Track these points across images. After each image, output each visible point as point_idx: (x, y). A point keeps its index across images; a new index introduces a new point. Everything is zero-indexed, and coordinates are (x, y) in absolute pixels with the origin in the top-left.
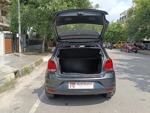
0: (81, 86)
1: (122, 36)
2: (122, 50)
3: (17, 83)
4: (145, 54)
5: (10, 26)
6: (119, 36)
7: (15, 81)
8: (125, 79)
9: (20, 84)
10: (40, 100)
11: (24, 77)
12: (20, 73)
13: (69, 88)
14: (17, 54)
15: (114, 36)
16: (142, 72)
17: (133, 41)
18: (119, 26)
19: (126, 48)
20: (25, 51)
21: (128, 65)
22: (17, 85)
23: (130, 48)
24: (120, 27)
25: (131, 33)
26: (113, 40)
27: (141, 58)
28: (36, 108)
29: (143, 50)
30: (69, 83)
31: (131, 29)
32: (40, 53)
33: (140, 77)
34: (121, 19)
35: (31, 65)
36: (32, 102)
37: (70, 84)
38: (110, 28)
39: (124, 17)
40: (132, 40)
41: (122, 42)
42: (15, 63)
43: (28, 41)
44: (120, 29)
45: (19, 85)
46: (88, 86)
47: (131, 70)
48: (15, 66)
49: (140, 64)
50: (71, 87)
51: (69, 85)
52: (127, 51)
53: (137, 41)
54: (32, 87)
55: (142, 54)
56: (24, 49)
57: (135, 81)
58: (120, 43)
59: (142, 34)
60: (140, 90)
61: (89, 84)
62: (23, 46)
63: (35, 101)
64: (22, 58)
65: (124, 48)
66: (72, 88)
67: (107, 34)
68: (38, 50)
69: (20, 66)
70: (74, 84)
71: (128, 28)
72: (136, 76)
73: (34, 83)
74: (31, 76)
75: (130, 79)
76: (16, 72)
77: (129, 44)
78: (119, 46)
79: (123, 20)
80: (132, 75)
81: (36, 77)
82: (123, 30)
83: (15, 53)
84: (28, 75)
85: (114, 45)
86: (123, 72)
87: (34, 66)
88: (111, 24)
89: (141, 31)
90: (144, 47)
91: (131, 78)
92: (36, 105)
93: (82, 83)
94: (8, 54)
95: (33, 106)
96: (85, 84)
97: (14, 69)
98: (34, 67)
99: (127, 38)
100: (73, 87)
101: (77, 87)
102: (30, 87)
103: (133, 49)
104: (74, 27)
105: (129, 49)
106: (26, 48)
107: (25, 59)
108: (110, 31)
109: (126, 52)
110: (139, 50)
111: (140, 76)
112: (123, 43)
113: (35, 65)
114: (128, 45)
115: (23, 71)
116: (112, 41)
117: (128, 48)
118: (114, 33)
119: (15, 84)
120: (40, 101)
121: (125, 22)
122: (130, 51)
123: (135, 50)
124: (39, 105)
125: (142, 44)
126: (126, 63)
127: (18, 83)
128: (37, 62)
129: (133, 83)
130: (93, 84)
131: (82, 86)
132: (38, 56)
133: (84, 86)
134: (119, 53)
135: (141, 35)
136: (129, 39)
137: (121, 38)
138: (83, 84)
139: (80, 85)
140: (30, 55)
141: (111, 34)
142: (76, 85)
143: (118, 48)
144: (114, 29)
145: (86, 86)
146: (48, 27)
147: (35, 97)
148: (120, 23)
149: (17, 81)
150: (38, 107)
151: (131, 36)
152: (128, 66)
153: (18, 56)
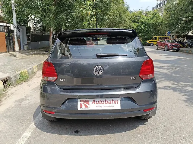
0: (99, 105)
1: (158, 28)
2: (158, 48)
3: (6, 95)
4: (190, 53)
5: (4, 16)
6: (155, 29)
7: (4, 92)
8: (167, 89)
9: (10, 97)
10: (35, 124)
11: (18, 87)
12: (13, 80)
13: (79, 108)
14: (14, 53)
15: (148, 30)
16: (190, 77)
17: (173, 35)
18: (155, 15)
19: (165, 45)
20: (26, 49)
21: (168, 68)
22: (6, 98)
23: (170, 45)
24: (157, 17)
25: (171, 25)
26: (147, 35)
27: (186, 58)
28: (26, 139)
29: (187, 47)
30: (79, 100)
31: (172, 20)
32: (47, 52)
33: (188, 86)
34: (159, 6)
35: (30, 69)
36: (22, 128)
37: (81, 101)
38: (143, 19)
39: (162, 4)
40: (171, 35)
41: (158, 37)
42: (8, 65)
43: (29, 36)
44: (156, 19)
45: (7, 98)
46: (111, 105)
47: (175, 75)
48: (7, 71)
49: (186, 67)
50: (81, 106)
51: (79, 103)
52: (166, 49)
53: (178, 36)
54: (28, 101)
55: (185, 53)
56: (25, 46)
57: (181, 92)
58: (156, 38)
59: (187, 25)
60: (191, 106)
61: (112, 101)
62: (23, 43)
63: (27, 127)
64: (19, 59)
65: (161, 45)
66: (84, 108)
67: (139, 26)
68: (45, 48)
69: (14, 70)
70: (88, 102)
71: (168, 18)
72: (182, 84)
73: (31, 95)
74: (29, 85)
75: (174, 89)
76: (7, 80)
77: (168, 39)
78: (155, 43)
79: (161, 8)
80: (176, 83)
81: (37, 86)
82: (159, 21)
83: (12, 53)
84: (25, 83)
85: (148, 41)
86: (163, 79)
87: (35, 70)
88: (145, 12)
89: (186, 22)
90: (188, 43)
91: (175, 87)
92: (27, 134)
93: (102, 100)
94: (2, 54)
95: (23, 136)
96: (106, 102)
97: (4, 74)
98: (36, 72)
99: (165, 32)
100: (86, 106)
101: (93, 106)
102: (24, 102)
103: (174, 46)
104: (93, 13)
105: (168, 46)
106: (27, 46)
107: (23, 60)
108: (142, 23)
109: (164, 50)
110: (181, 47)
111: (188, 84)
112: (160, 38)
113: (37, 68)
114: (167, 41)
115: (18, 77)
116: (145, 36)
117: (168, 44)
118: (148, 25)
119: (2, 98)
120: (34, 127)
121: (163, 10)
122: (169, 49)
123: (177, 48)
124: (32, 133)
125: (185, 40)
126: (166, 65)
127: (8, 95)
128: (40, 64)
129: (180, 94)
130: (119, 101)
131: (101, 105)
132: (43, 56)
133: (104, 105)
134: (155, 52)
135: (184, 27)
136: (167, 33)
137: (158, 31)
138: (103, 102)
139: (98, 103)
140: (32, 55)
141: (144, 27)
142: (90, 103)
143: (153, 45)
144: (148, 20)
145: (108, 105)
146: (56, 15)
147: (27, 120)
148: (156, 11)
149: (7, 93)
150: (30, 137)
151: (171, 28)
152: (169, 70)
153: (15, 56)
